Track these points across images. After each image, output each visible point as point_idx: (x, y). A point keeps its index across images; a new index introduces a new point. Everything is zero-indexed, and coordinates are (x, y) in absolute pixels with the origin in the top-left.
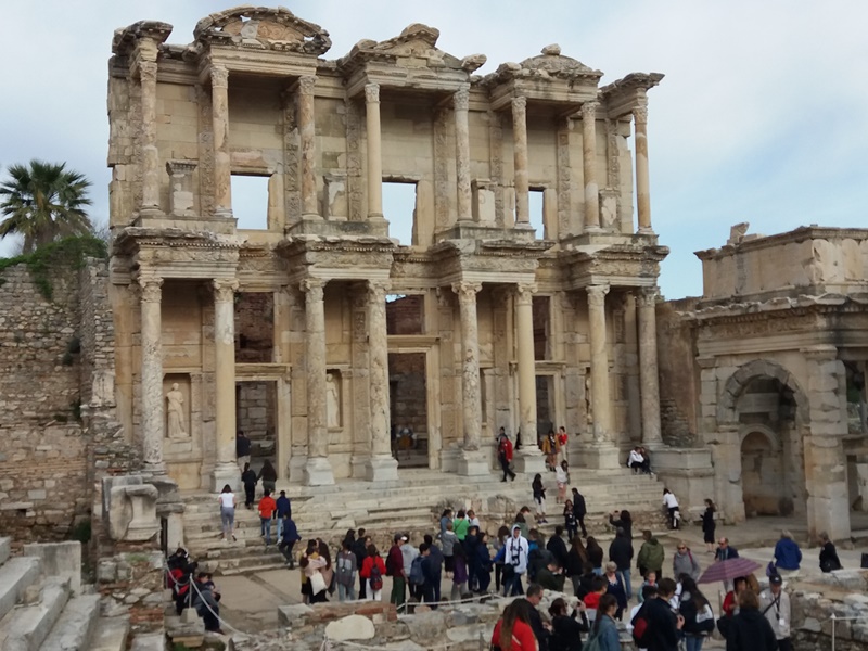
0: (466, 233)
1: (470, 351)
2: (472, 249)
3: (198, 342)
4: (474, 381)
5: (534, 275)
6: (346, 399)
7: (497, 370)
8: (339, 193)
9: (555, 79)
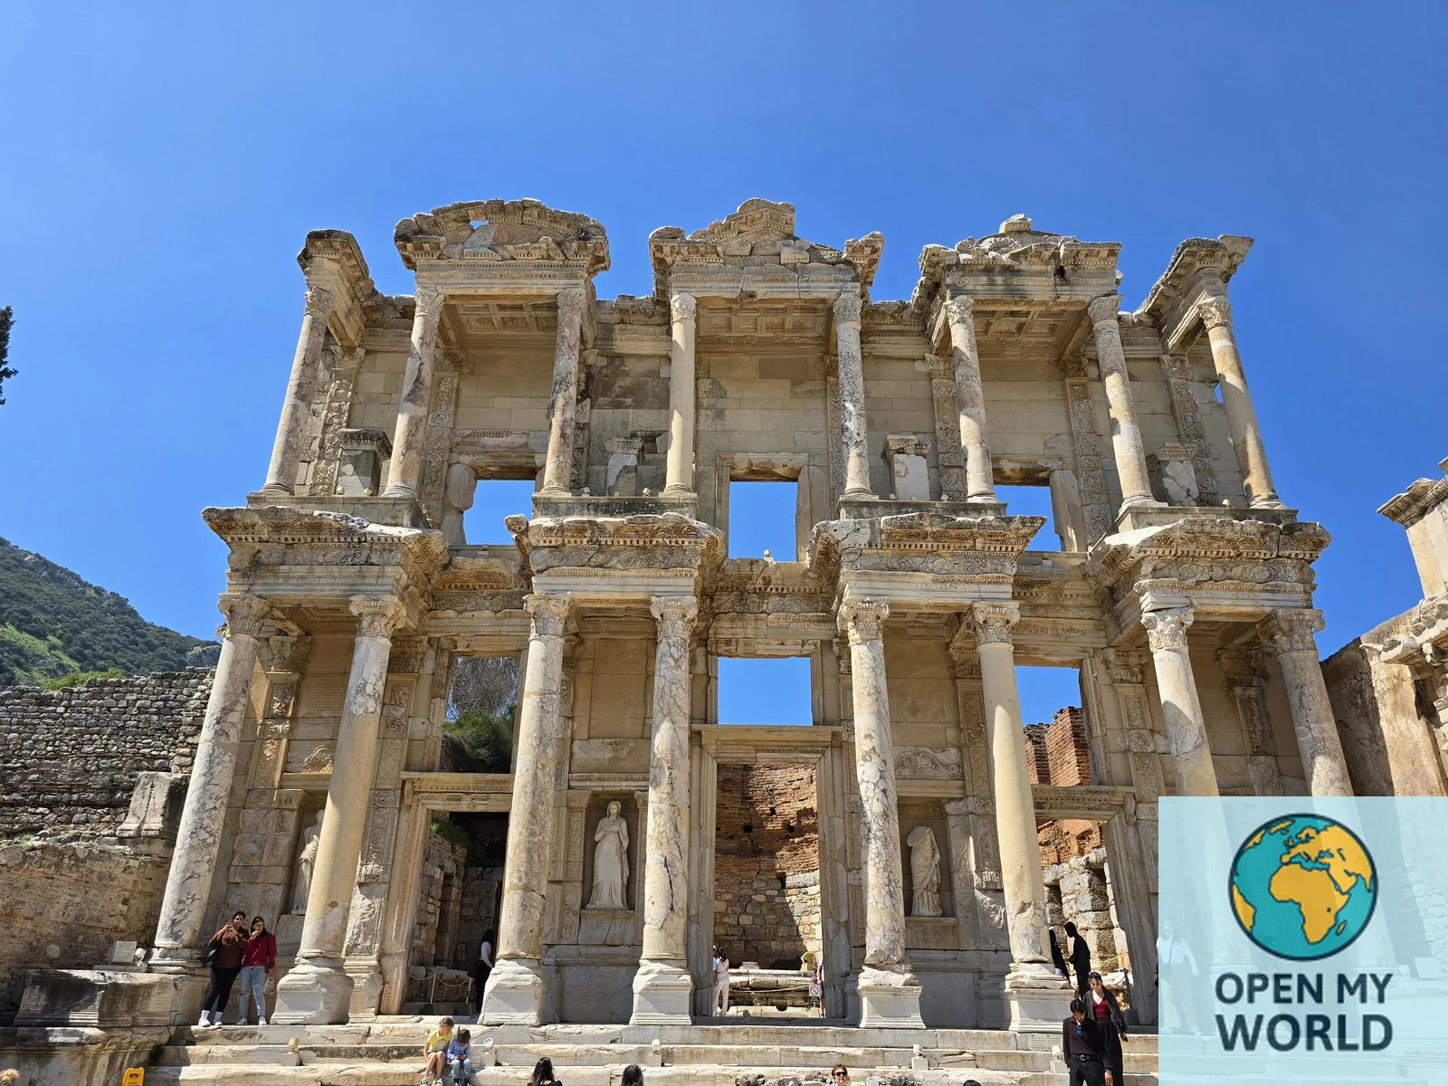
1: (869, 736)
2: (864, 537)
4: (882, 800)
7: (971, 804)
8: (626, 469)
9: (1024, 266)
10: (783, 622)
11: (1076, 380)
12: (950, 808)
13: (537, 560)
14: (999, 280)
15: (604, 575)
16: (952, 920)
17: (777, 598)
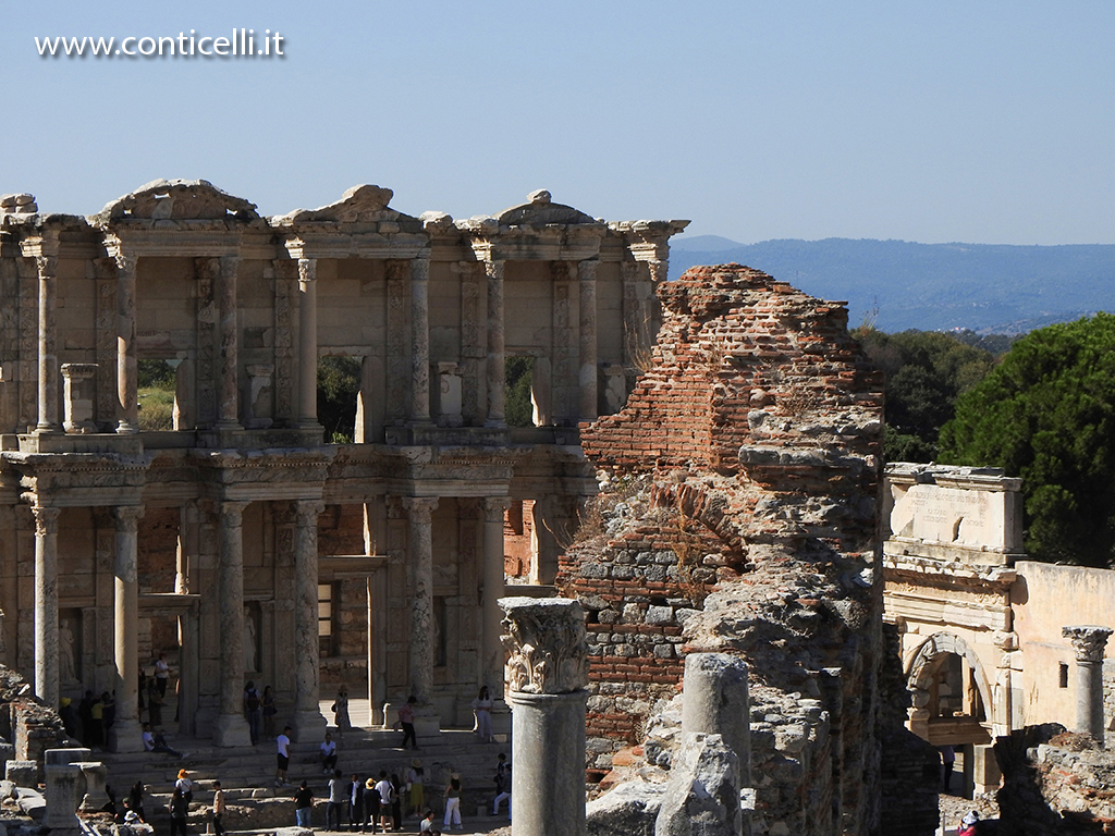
0: (421, 437)
1: (421, 584)
2: (427, 458)
3: (90, 571)
4: (427, 620)
5: (507, 487)
6: (266, 637)
7: (462, 600)
8: (264, 389)
9: (542, 235)
10: (354, 484)
11: (562, 283)
12: (448, 601)
13: (227, 476)
14: (524, 247)
15: (269, 487)
16: (443, 669)
17: (350, 467)
